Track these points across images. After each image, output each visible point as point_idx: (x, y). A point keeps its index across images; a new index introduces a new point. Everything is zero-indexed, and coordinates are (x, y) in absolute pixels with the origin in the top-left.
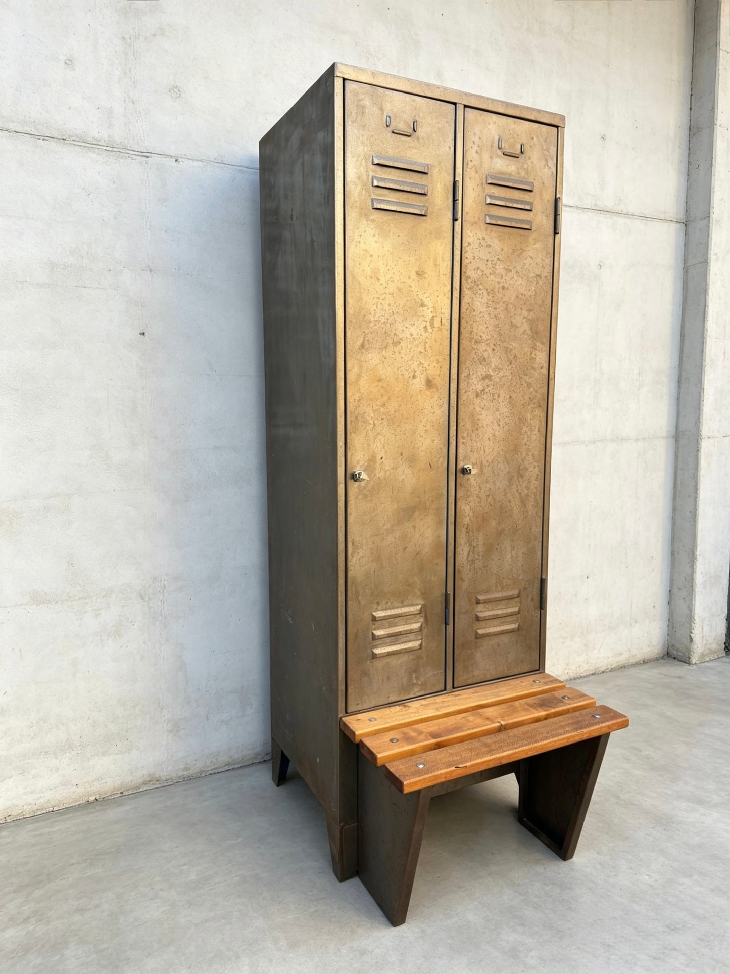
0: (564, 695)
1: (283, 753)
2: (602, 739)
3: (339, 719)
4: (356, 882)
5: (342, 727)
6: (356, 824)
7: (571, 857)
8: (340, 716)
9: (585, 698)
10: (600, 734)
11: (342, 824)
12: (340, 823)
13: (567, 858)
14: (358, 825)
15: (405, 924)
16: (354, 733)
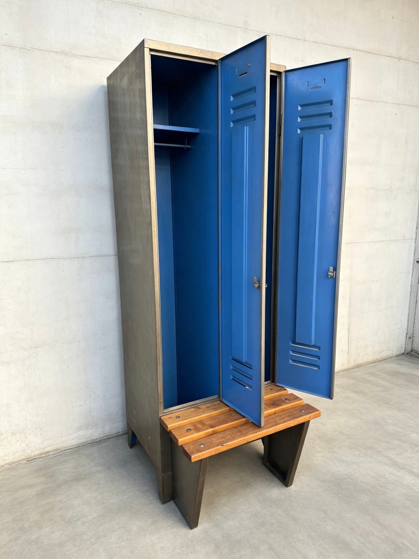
0: (286, 398)
1: (132, 431)
2: (306, 424)
3: (159, 417)
4: (172, 504)
5: (161, 422)
6: (171, 472)
7: (291, 485)
8: (160, 416)
9: (298, 399)
10: (305, 421)
11: (163, 474)
12: (162, 473)
13: (288, 486)
14: (172, 473)
15: (197, 528)
16: (167, 427)
